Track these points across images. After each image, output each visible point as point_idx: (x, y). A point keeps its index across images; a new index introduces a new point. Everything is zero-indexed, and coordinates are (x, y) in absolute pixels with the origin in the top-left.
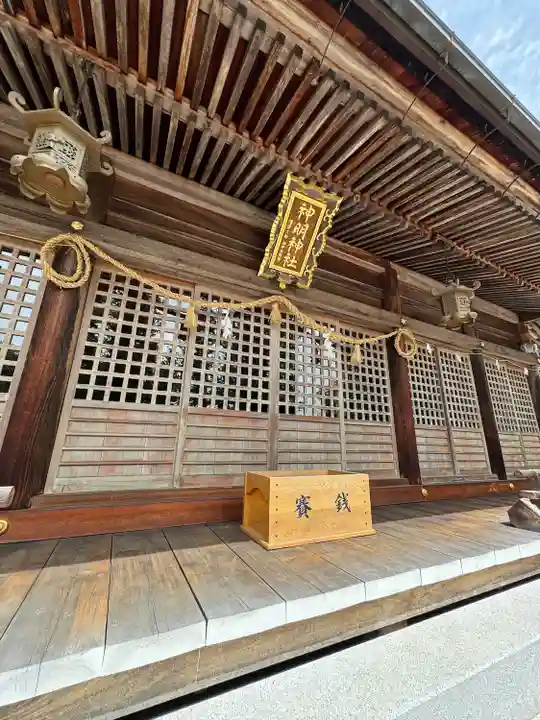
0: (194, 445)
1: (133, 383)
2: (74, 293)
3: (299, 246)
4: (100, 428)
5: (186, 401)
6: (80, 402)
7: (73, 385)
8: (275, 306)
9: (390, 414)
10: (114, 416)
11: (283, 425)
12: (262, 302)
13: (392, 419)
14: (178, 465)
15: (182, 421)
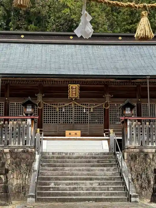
0: (60, 129)
1: (50, 121)
2: (41, 109)
3: (75, 92)
4: (47, 127)
5: (58, 123)
6: (44, 124)
7: (43, 122)
8: (73, 104)
9: (103, 122)
10: (49, 125)
11: (75, 125)
12: (70, 103)
13: (103, 123)
14: (58, 132)
15: (58, 126)
